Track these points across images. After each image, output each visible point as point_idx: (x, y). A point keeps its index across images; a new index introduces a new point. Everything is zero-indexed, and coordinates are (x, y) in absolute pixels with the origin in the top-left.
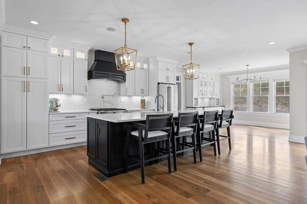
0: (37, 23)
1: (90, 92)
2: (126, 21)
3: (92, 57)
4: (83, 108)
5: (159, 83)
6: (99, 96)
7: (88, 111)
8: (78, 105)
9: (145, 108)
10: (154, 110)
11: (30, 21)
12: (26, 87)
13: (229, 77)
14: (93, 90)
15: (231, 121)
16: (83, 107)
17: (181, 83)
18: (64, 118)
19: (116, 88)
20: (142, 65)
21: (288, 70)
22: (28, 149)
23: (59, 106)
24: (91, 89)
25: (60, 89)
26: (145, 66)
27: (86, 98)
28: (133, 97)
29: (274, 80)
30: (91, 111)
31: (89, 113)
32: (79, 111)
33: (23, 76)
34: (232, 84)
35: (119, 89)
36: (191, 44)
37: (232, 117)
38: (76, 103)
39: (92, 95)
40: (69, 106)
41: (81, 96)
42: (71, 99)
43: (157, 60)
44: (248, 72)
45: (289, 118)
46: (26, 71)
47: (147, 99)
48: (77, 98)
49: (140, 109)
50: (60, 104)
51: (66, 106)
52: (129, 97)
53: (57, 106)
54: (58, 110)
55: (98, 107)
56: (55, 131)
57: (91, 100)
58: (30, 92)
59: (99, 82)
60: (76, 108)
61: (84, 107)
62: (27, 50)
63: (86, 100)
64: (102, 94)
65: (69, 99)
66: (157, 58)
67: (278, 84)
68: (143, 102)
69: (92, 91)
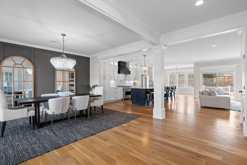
5: (142, 75)
7: (116, 87)
9: (135, 86)
10: (140, 87)
13: (167, 71)
15: (175, 90)
18: (114, 90)
20: (135, 67)
21: (193, 69)
22: (105, 101)
29: (187, 73)
30: (117, 87)
34: (169, 74)
35: (126, 78)
37: (175, 88)
38: (112, 84)
44: (177, 69)
45: (194, 90)
47: (136, 81)
52: (129, 81)
56: (112, 94)
59: (119, 74)
63: (115, 82)
67: (189, 75)
68: (135, 83)
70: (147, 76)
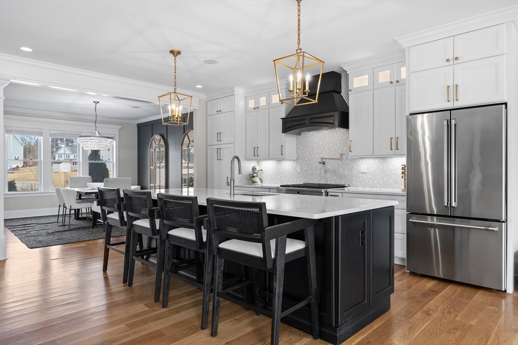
1: (305, 155)
6: (318, 160)
8: (289, 176)
12: (219, 154)
14: (309, 150)
16: (295, 179)
20: (395, 73)
24: (306, 149)
25: (256, 155)
27: (299, 164)
28: (392, 159)
33: (217, 142)
39: (307, 159)
41: (292, 162)
46: (219, 136)
51: (276, 177)
52: (381, 160)
53: (253, 177)
55: (316, 180)
57: (306, 168)
62: (220, 114)
64: (322, 157)
65: (279, 167)
69: (307, 153)
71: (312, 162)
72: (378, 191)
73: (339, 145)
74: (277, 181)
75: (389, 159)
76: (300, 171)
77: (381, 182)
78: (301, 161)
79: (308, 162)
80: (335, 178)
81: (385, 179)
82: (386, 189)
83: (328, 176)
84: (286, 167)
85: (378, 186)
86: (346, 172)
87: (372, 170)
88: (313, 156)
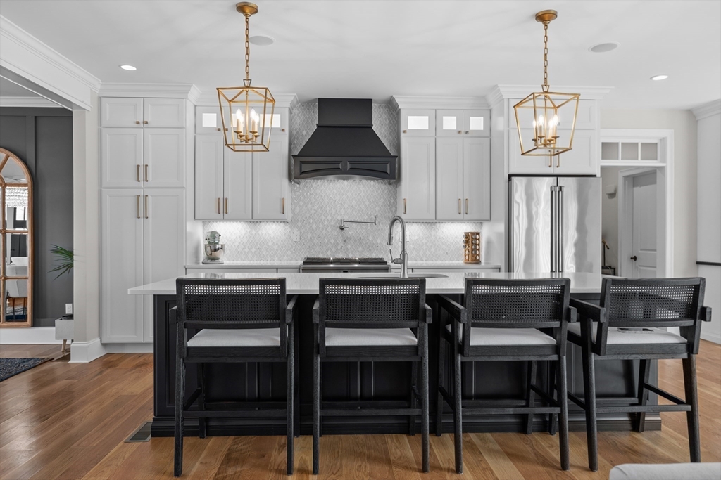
0: (134, 69)
1: (308, 215)
2: (247, 10)
3: (311, 121)
4: (287, 256)
5: (510, 177)
6: (333, 223)
7: (301, 264)
8: (275, 247)
9: (479, 261)
10: (499, 269)
11: (120, 66)
12: (141, 208)
14: (316, 208)
16: (289, 252)
17: (663, 167)
19: (382, 200)
20: (462, 122)
23: (218, 249)
24: (310, 206)
25: (223, 210)
26: (477, 123)
27: (296, 229)
28: (442, 225)
31: (277, 269)
32: (279, 262)
33: (136, 184)
35: (393, 204)
36: (544, 17)
38: (270, 244)
39: (311, 221)
40: (254, 250)
41: (282, 225)
42: (260, 232)
43: (505, 96)
46: (142, 172)
48: (272, 231)
49: (461, 263)
50: (222, 245)
51: (247, 250)
52: (428, 226)
53: (215, 250)
54: (218, 259)
55: (329, 253)
57: (309, 235)
58: (150, 219)
59: (331, 185)
60: (270, 256)
61: (292, 253)
62: (145, 129)
63: (295, 236)
64: (339, 218)
65: (254, 232)
66: (501, 90)
68: (471, 240)
69: (313, 212)
70: (562, 181)
71: (321, 226)
72: (424, 265)
73: (367, 203)
74: (250, 255)
75: (438, 225)
76: (298, 240)
77: (428, 253)
78: (299, 224)
79: (314, 226)
80: (360, 249)
81: (433, 250)
82: (434, 262)
83: (349, 246)
84: (271, 232)
85: (424, 259)
86: (379, 241)
87: (416, 238)
88: (323, 217)
